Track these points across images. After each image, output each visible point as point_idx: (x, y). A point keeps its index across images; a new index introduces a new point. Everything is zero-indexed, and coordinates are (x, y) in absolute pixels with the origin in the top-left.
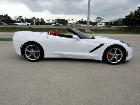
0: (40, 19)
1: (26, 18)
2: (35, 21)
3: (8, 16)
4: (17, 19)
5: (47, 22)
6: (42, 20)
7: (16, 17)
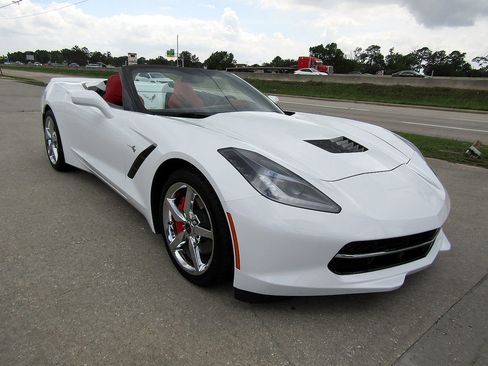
0: (447, 54)
1: (395, 52)
2: (424, 63)
3: (338, 48)
4: (364, 56)
5: (475, 66)
6: (458, 57)
7: (360, 49)
